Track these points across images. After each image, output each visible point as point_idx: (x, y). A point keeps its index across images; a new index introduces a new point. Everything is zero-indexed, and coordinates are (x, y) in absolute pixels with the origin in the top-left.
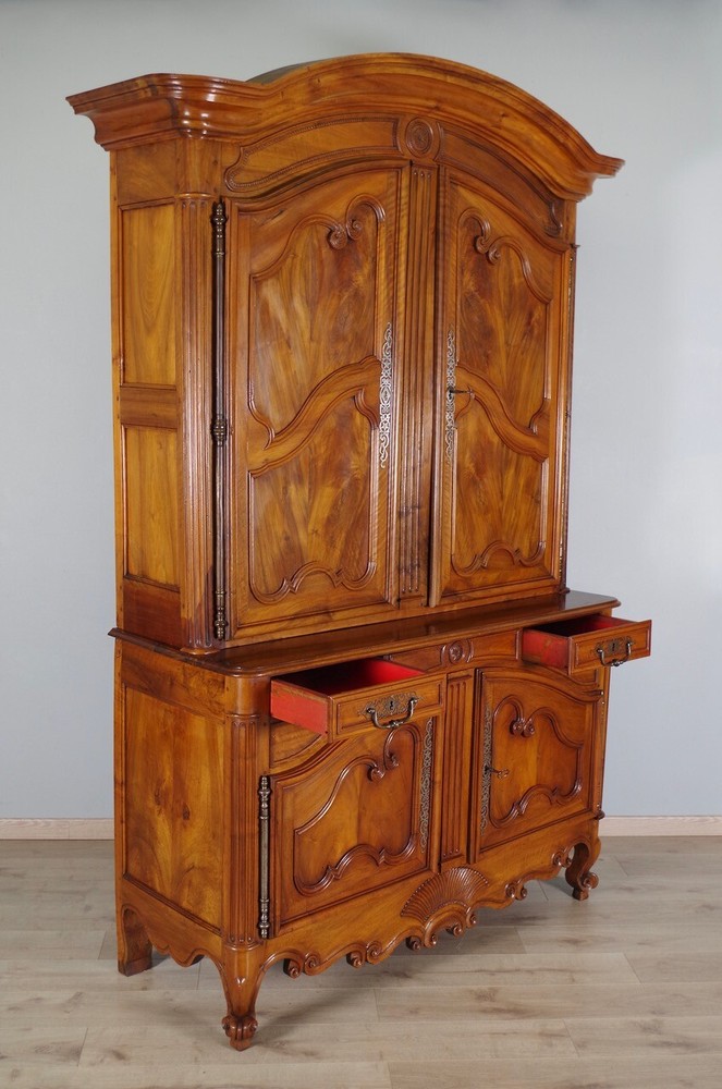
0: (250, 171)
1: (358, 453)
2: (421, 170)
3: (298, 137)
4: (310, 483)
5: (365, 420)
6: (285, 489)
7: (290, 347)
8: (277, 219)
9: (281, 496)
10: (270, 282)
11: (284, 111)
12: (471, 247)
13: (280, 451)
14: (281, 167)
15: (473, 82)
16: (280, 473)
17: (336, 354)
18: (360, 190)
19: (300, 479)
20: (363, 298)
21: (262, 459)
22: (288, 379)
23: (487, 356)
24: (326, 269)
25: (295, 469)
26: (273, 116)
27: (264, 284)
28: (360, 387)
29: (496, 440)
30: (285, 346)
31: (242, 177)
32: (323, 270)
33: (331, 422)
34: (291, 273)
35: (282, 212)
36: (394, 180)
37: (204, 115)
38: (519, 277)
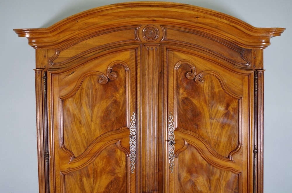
0: (60, 58)
1: (120, 166)
2: (151, 47)
3: (84, 42)
4: (93, 178)
5: (123, 153)
6: (81, 180)
7: (81, 124)
8: (71, 75)
9: (79, 182)
10: (70, 99)
11: (70, 34)
12: (184, 77)
13: (76, 165)
14: (76, 54)
15: (166, 7)
16: (78, 173)
17: (106, 126)
18: (114, 59)
19: (88, 176)
20: (120, 103)
21: (68, 167)
22: (80, 136)
23: (197, 125)
24: (99, 93)
25: (85, 172)
26: (65, 37)
27: (67, 100)
28: (118, 140)
29: (205, 163)
30: (78, 123)
31: (56, 61)
32: (97, 93)
33: (105, 153)
34: (80, 95)
35: (73, 72)
36: (134, 53)
37: (34, 41)
38: (219, 88)
